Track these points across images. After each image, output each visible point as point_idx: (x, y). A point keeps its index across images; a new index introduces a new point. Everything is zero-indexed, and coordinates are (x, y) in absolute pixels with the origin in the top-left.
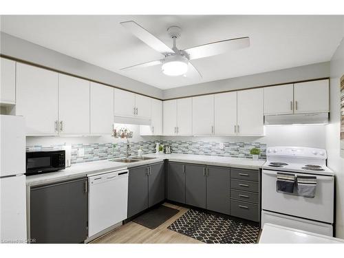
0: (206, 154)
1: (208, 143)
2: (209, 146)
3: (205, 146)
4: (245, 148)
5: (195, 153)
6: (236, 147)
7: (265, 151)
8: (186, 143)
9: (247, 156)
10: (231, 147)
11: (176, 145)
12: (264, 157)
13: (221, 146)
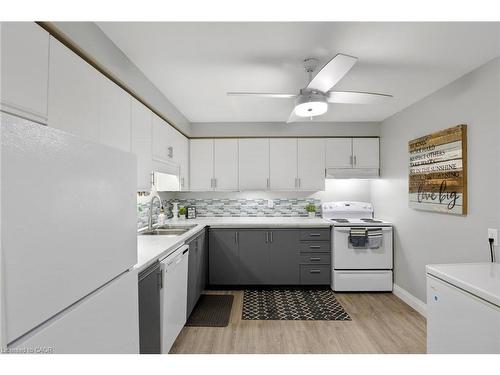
0: (250, 215)
1: (253, 201)
2: (254, 204)
3: (249, 205)
4: (299, 205)
5: (233, 215)
6: (288, 205)
7: (320, 207)
8: (219, 201)
9: (301, 215)
10: (283, 205)
11: (203, 205)
12: (319, 215)
13: (271, 204)
